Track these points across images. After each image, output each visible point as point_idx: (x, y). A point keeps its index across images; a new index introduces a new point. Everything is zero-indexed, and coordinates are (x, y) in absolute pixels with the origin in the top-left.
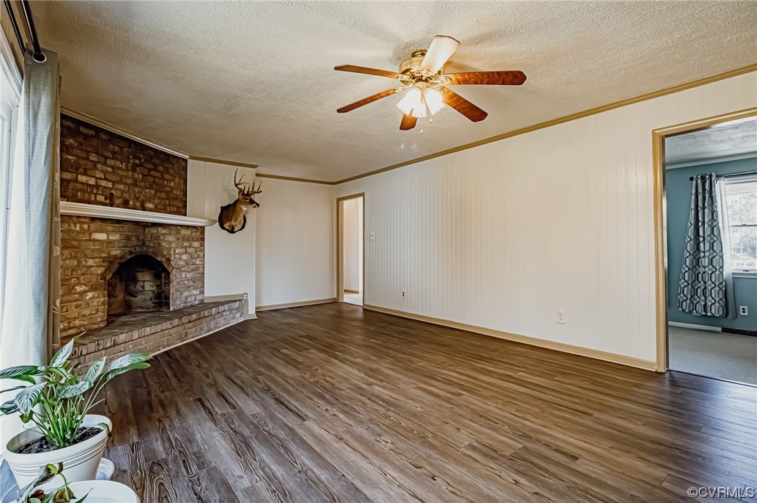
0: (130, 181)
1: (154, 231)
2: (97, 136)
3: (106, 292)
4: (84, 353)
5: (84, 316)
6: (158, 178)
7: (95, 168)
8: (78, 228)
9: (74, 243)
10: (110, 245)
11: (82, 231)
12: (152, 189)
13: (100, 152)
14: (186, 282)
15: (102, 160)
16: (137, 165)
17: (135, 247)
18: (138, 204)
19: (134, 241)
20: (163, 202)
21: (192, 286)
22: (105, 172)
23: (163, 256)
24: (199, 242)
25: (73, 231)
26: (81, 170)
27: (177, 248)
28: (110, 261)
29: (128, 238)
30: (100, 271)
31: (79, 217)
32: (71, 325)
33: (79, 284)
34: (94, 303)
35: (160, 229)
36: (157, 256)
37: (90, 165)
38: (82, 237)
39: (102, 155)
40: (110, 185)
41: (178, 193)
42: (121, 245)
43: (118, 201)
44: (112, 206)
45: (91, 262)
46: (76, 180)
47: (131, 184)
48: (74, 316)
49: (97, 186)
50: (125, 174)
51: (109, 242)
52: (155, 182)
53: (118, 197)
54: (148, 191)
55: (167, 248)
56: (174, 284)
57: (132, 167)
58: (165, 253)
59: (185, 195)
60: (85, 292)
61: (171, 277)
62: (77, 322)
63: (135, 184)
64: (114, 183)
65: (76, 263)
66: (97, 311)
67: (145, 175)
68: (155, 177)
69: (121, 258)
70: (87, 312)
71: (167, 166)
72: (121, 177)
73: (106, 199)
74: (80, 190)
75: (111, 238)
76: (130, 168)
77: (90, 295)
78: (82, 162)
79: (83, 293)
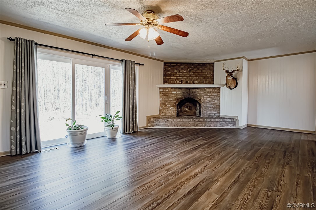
0: (188, 75)
1: (194, 90)
2: (176, 65)
3: (176, 108)
4: (159, 120)
5: (170, 113)
6: (199, 72)
7: (176, 74)
8: (168, 91)
9: (167, 94)
10: (177, 95)
11: (169, 91)
12: (197, 76)
13: (178, 69)
14: (209, 108)
15: (178, 71)
16: (191, 70)
17: (186, 95)
18: (191, 82)
19: (186, 94)
20: (202, 80)
21: (213, 110)
22: (179, 75)
23: (198, 98)
24: (217, 94)
25: (166, 91)
26: (172, 75)
27: (204, 96)
28: (177, 99)
29: (183, 93)
30: (174, 102)
31: (168, 88)
32: (166, 114)
33: (168, 105)
34: (173, 110)
35: (196, 89)
36: (195, 98)
37: (175, 73)
38: (169, 93)
39: (178, 70)
40: (181, 78)
41: (210, 76)
42: (181, 95)
43: (184, 82)
44: (182, 84)
45: (171, 99)
46: (171, 78)
47: (189, 76)
48: (167, 112)
49: (177, 79)
50: (186, 73)
51: (177, 94)
52: (198, 74)
53: (184, 81)
54: (195, 77)
55: (199, 96)
56: (203, 108)
57: (189, 71)
58: (199, 97)
59: (213, 76)
60: (170, 107)
61: (202, 106)
62: (168, 114)
63: (190, 76)
64: (182, 77)
65: (167, 99)
66: (174, 112)
67: (194, 72)
68: (198, 72)
69: (181, 98)
70: (171, 112)
71: (204, 67)
72: (185, 75)
73: (180, 82)
74: (172, 81)
75: (178, 93)
76: (188, 71)
77: (171, 108)
78: (172, 73)
79: (169, 107)
